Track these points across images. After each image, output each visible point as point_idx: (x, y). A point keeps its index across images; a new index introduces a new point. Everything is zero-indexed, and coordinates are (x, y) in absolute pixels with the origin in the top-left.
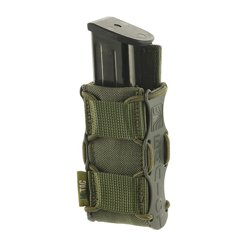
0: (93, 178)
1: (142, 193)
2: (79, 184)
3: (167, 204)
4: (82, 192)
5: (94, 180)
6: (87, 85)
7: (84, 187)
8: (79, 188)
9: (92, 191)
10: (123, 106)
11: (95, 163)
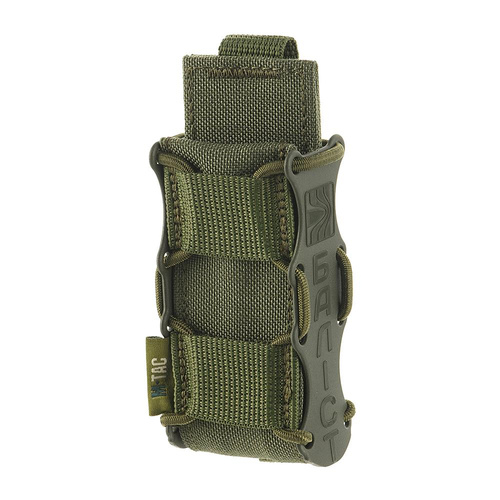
0: (181, 349)
1: (288, 381)
2: (150, 367)
3: (349, 408)
4: (157, 381)
5: (182, 354)
6: (169, 139)
7: (162, 371)
8: (150, 374)
9: (179, 379)
10: (251, 184)
11: (187, 315)
